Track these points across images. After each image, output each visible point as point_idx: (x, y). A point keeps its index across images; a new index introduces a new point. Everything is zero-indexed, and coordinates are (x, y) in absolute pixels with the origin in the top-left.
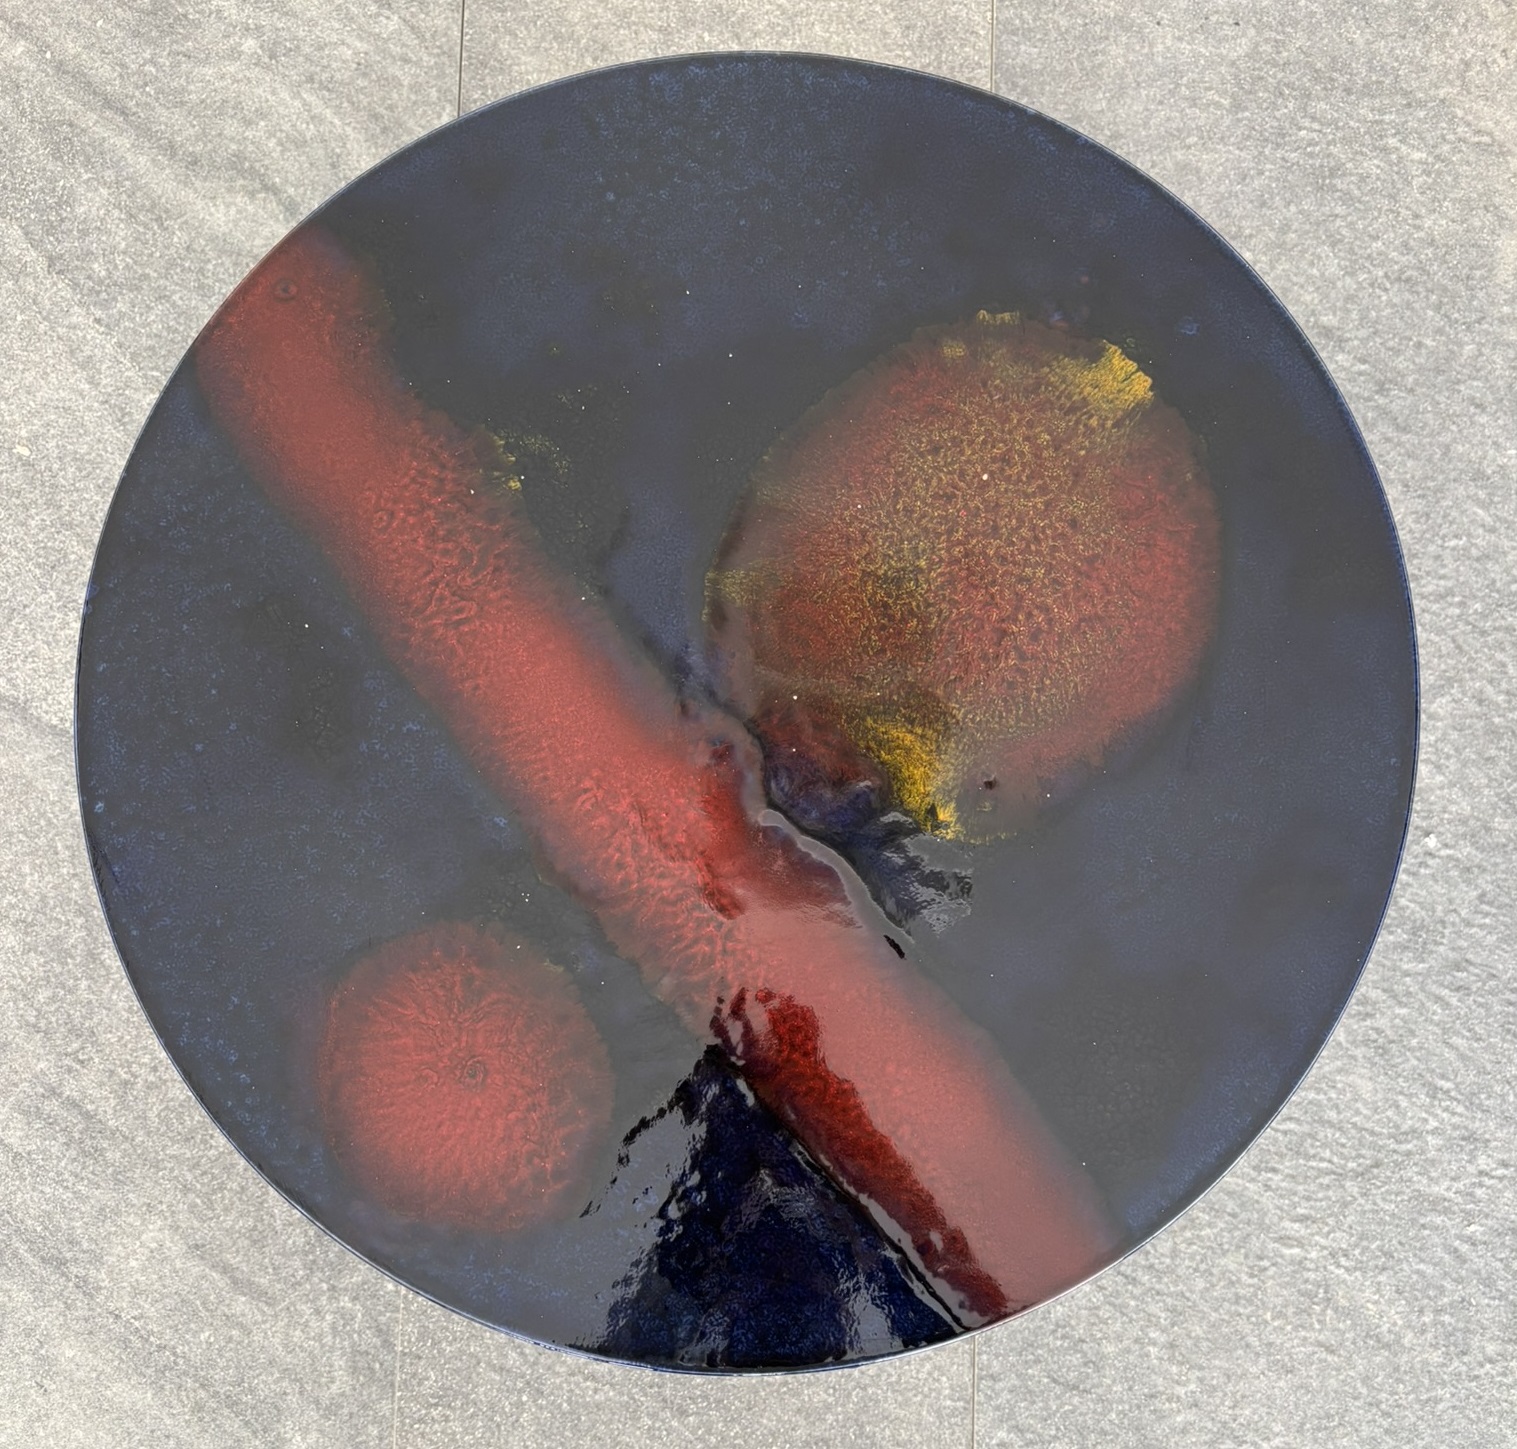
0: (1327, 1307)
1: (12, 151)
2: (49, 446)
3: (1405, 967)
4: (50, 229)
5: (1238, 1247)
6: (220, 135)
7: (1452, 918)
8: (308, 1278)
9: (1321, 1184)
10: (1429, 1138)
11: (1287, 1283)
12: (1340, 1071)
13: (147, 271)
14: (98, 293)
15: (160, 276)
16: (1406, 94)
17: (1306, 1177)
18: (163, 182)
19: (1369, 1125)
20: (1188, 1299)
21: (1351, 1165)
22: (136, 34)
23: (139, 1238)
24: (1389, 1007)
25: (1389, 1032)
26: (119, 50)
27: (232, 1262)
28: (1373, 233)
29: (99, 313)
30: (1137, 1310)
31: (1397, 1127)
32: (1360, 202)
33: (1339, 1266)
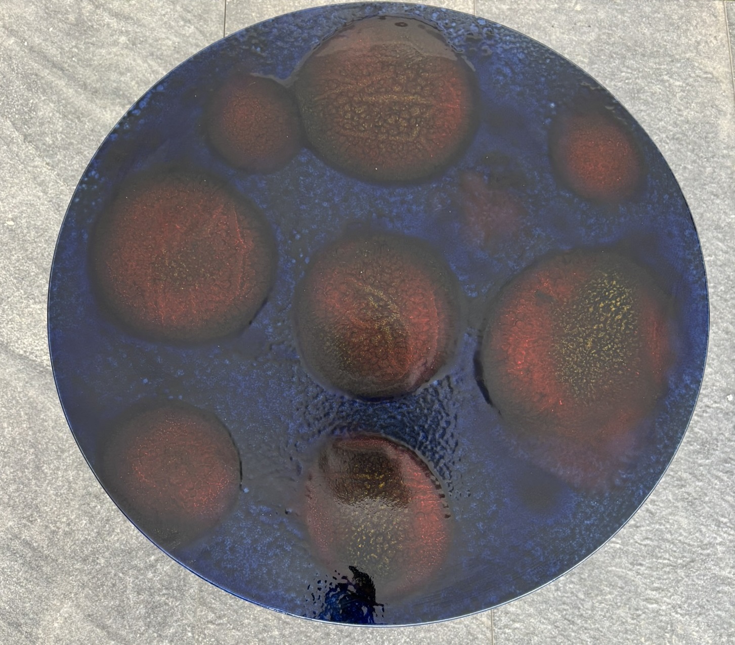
0: (673, 634)
1: (8, 87)
2: (22, 222)
3: (700, 462)
4: (25, 122)
5: (625, 604)
6: (108, 79)
7: (721, 437)
8: (146, 630)
9: (665, 572)
10: (718, 547)
11: (652, 622)
12: (671, 514)
13: (72, 141)
14: (48, 151)
15: (78, 143)
16: (670, 56)
17: (657, 568)
18: (81, 101)
19: (687, 541)
20: (601, 632)
21: (680, 561)
22: (68, 34)
23: (59, 612)
24: (693, 482)
25: (694, 494)
26: (60, 41)
27: (107, 623)
28: (659, 118)
29: (48, 160)
30: (575, 638)
31: (701, 541)
32: (652, 104)
33: (677, 613)
